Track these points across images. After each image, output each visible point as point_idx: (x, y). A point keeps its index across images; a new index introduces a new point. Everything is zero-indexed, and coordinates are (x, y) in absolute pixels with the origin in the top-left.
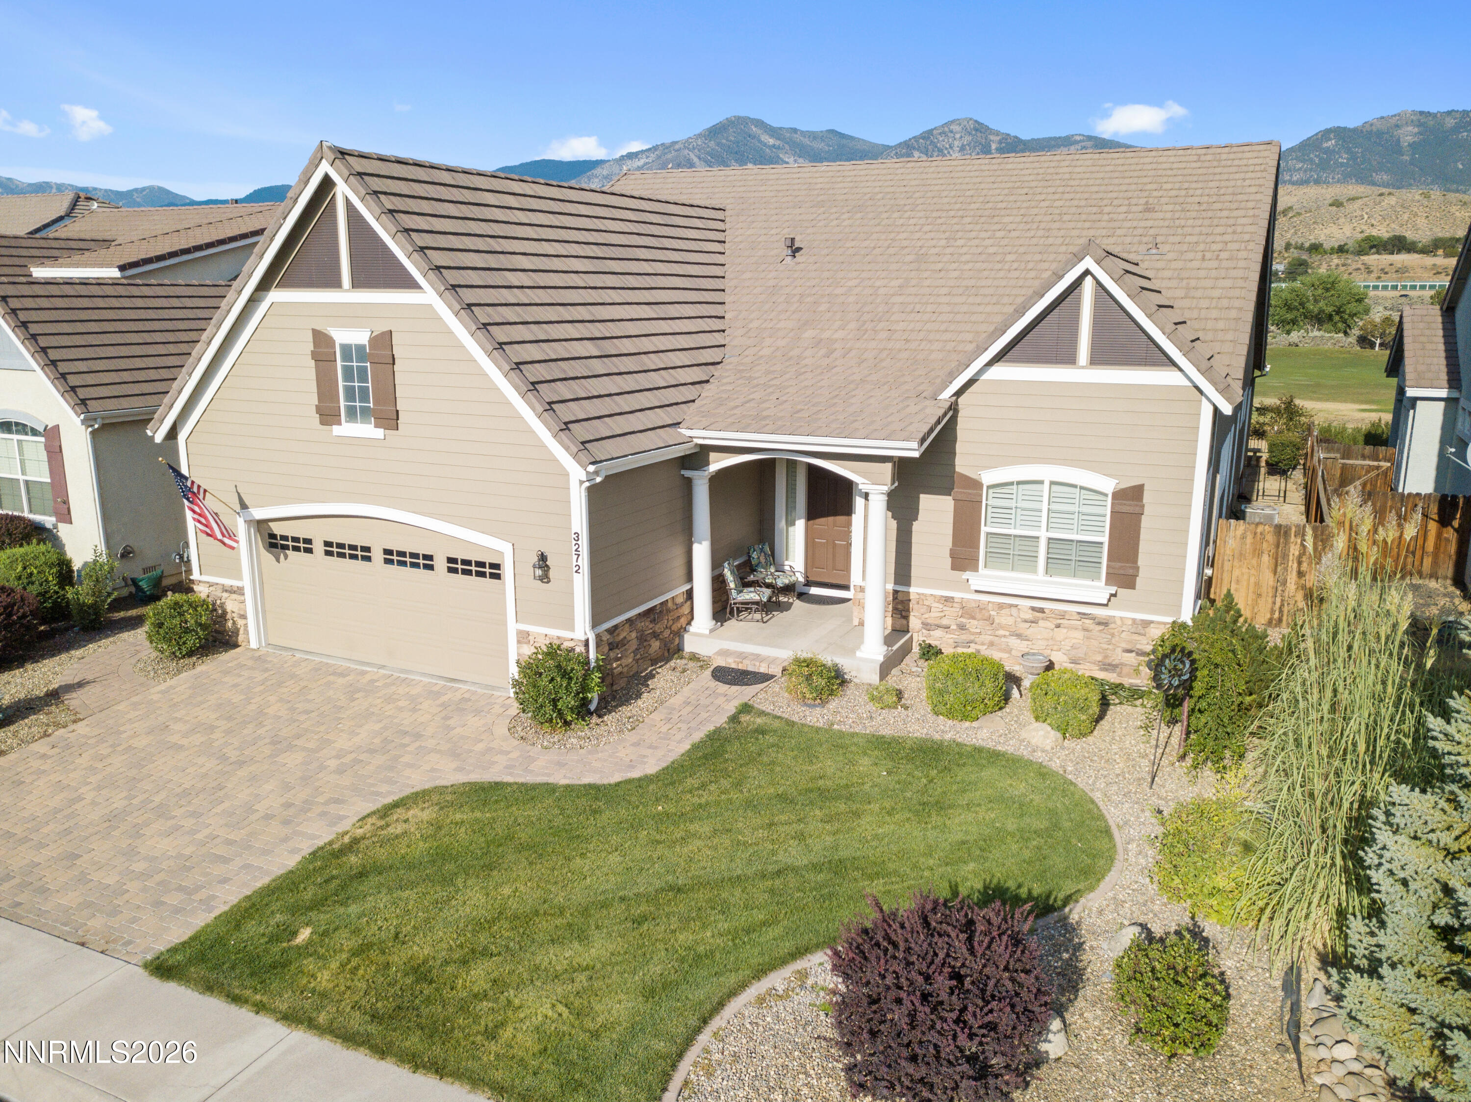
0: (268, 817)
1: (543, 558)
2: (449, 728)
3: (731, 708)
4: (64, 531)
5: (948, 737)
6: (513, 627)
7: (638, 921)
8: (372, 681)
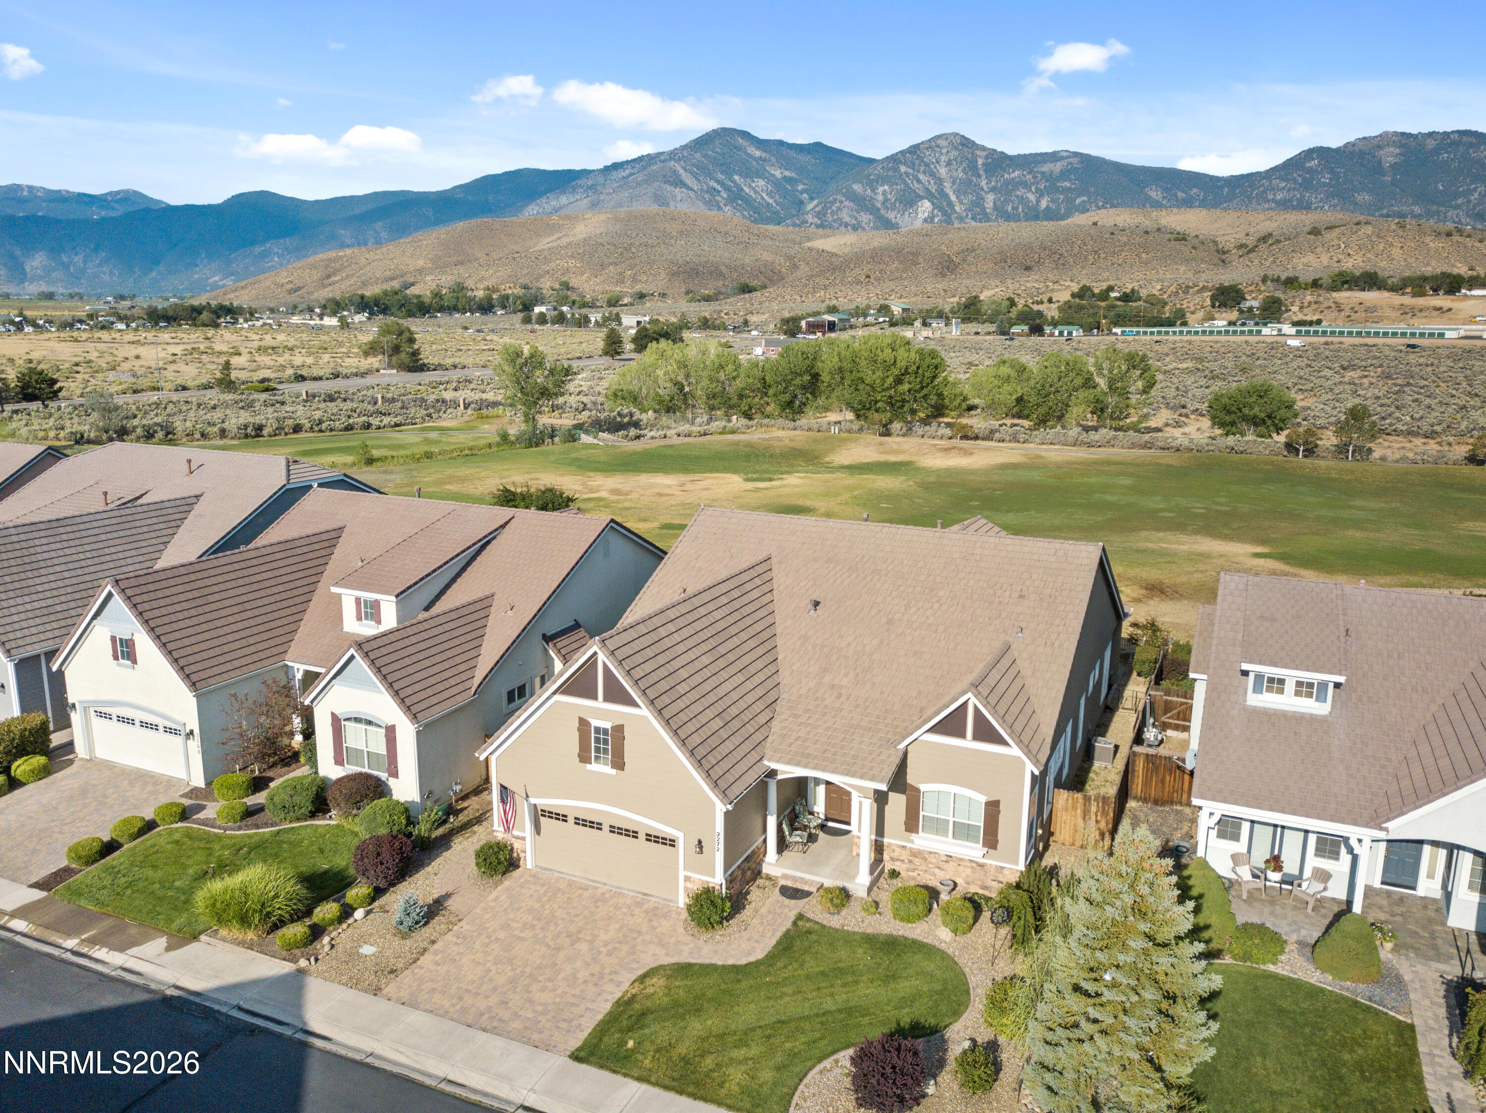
0: (585, 981)
1: (700, 842)
2: (654, 928)
3: (792, 915)
4: (392, 782)
5: (900, 933)
6: (682, 873)
7: (768, 1037)
8: (603, 894)
